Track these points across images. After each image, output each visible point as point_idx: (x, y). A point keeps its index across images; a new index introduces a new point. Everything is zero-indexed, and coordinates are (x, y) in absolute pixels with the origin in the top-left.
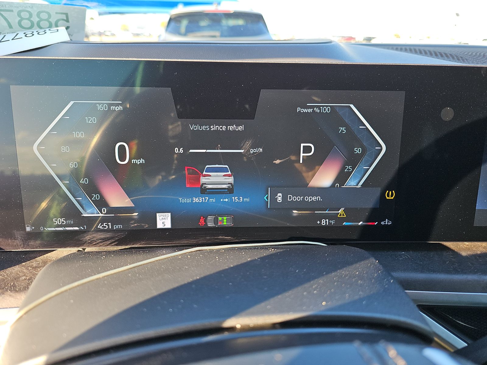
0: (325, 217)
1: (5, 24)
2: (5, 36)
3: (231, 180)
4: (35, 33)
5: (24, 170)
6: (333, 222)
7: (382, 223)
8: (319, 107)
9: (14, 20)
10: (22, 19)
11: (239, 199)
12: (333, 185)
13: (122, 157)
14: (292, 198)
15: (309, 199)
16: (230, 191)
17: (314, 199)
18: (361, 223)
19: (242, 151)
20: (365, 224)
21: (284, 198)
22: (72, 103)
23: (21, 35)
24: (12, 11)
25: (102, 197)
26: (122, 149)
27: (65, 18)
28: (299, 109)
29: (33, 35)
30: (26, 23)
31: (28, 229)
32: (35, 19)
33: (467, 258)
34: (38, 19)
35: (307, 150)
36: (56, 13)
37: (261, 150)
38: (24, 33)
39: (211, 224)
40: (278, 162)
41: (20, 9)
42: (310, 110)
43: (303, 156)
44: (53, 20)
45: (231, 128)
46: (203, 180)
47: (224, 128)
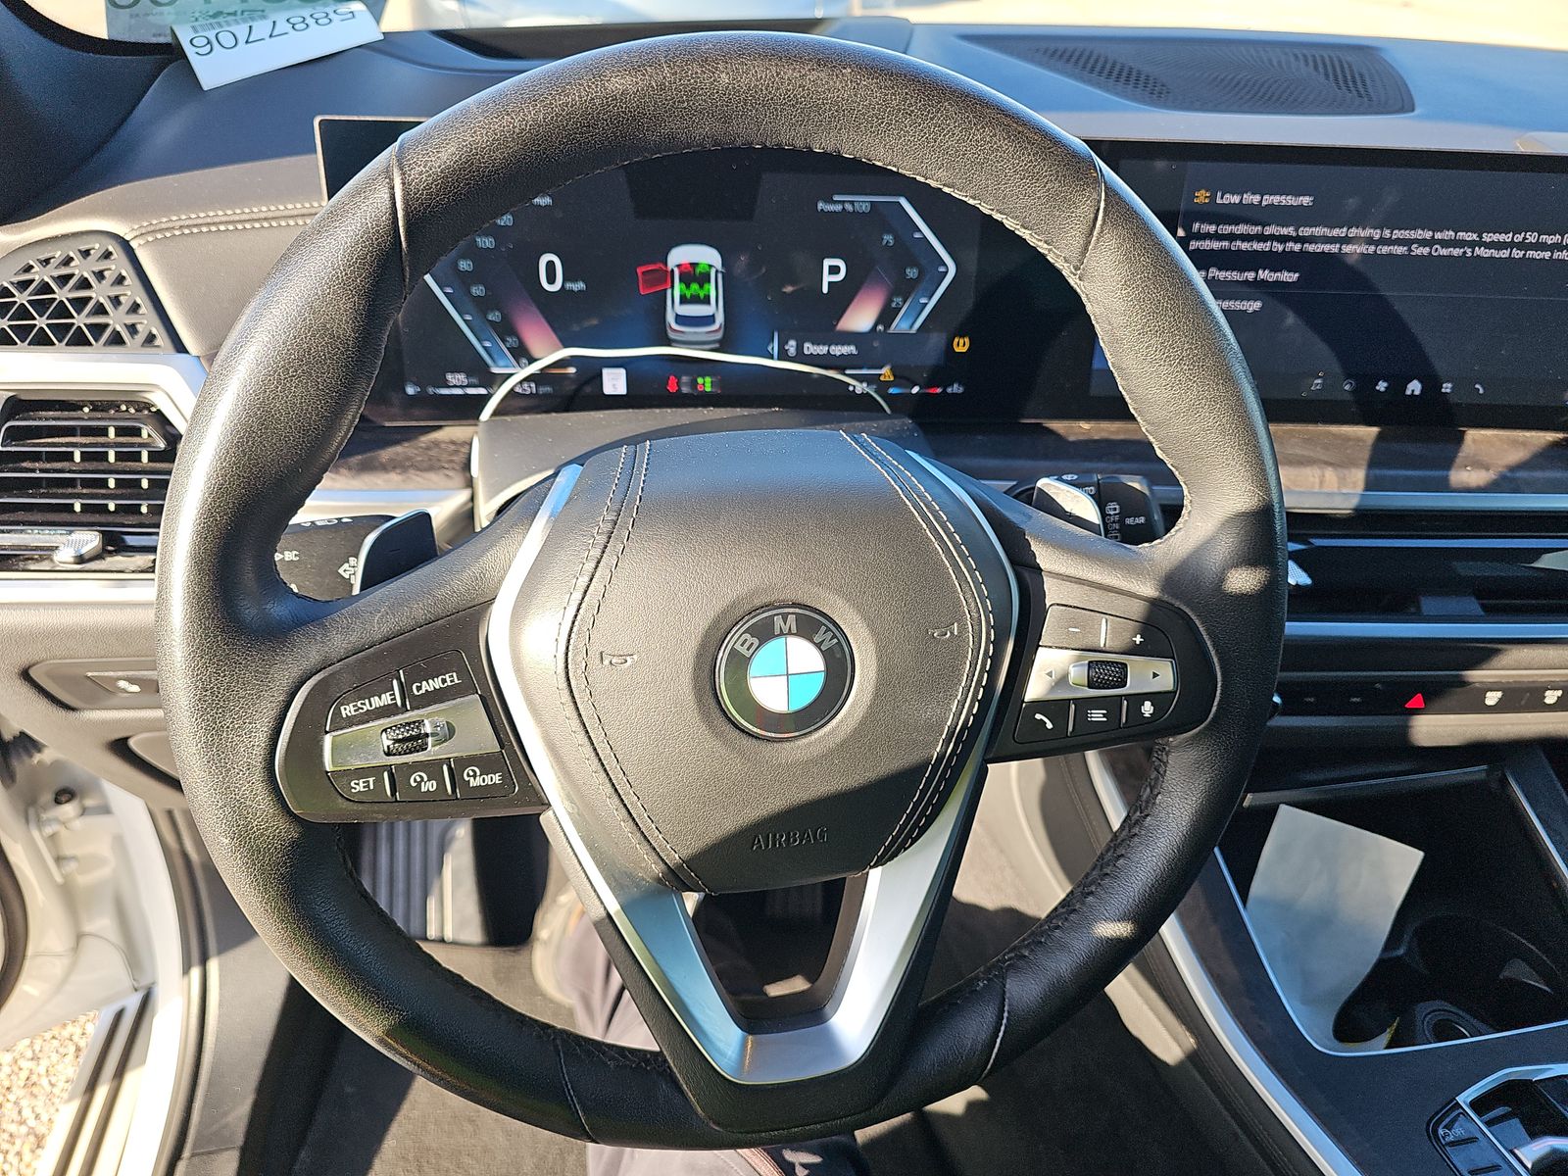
7: (949, 390)
8: (852, 203)
12: (874, 329)
15: (838, 350)
17: (845, 351)
18: (915, 390)
20: (923, 391)
25: (521, 343)
26: (550, 265)
28: (821, 205)
31: (410, 390)
33: (1073, 443)
39: (685, 390)
40: (789, 289)
42: (839, 208)
43: (830, 283)
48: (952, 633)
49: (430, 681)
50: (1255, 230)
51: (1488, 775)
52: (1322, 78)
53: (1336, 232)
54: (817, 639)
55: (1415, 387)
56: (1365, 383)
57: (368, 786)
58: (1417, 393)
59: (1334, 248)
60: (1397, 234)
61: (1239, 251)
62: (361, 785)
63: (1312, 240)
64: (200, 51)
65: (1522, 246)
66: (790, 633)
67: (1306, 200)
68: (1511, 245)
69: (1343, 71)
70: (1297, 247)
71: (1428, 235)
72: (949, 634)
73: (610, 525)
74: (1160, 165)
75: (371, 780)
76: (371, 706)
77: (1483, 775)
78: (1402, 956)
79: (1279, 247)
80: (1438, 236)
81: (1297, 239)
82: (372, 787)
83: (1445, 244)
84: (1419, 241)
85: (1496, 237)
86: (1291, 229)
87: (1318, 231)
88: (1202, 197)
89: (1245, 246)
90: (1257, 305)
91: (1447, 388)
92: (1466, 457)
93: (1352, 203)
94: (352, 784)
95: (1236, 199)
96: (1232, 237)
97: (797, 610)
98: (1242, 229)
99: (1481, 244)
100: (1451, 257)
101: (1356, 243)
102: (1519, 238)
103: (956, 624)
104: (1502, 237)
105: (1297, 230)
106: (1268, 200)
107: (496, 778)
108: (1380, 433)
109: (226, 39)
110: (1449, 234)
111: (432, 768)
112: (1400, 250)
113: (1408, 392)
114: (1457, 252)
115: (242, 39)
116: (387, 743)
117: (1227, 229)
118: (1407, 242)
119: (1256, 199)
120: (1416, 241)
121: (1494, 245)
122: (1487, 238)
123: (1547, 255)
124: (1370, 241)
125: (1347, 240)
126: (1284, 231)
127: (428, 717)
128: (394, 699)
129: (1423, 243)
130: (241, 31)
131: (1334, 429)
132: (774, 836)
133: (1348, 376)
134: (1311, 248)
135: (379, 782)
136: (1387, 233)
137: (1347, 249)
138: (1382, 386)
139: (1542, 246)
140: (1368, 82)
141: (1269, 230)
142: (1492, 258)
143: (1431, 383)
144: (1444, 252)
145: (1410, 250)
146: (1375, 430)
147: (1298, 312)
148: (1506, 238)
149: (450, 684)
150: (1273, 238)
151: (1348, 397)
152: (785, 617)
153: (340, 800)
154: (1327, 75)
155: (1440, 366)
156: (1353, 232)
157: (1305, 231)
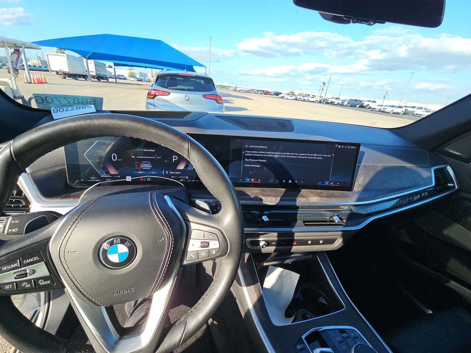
0: (182, 178)
1: (67, 102)
2: (67, 108)
3: (151, 166)
4: (81, 108)
5: (81, 162)
6: (184, 180)
9: (71, 101)
10: (75, 101)
11: (154, 172)
12: (184, 169)
13: (114, 158)
14: (171, 173)
15: (176, 173)
16: (151, 170)
17: (178, 173)
18: (193, 181)
19: (154, 158)
20: (195, 181)
21: (169, 172)
22: (97, 141)
23: (75, 108)
24: (70, 98)
25: (108, 170)
26: (114, 156)
27: (94, 101)
29: (80, 108)
30: (76, 102)
31: (82, 180)
32: (81, 101)
34: (82, 101)
35: (175, 158)
36: (90, 99)
37: (160, 157)
38: (76, 107)
39: (144, 180)
40: (166, 161)
41: (74, 97)
43: (174, 160)
44: (88, 101)
45: (150, 150)
46: (141, 166)
47: (148, 150)
48: (162, 240)
49: (29, 259)
50: (257, 152)
51: (313, 257)
52: (278, 126)
53: (272, 153)
54: (126, 244)
55: (290, 181)
56: (281, 181)
57: (10, 287)
58: (291, 182)
59: (272, 156)
60: (284, 154)
61: (255, 156)
62: (8, 287)
63: (268, 154)
64: (55, 112)
65: (307, 156)
66: (118, 243)
67: (266, 147)
68: (305, 156)
69: (283, 124)
70: (266, 155)
71: (289, 154)
72: (161, 240)
73: (75, 220)
74: (238, 140)
75: (11, 285)
76: (11, 267)
77: (312, 257)
78: (298, 297)
79: (262, 155)
80: (291, 154)
81: (265, 154)
82: (11, 287)
83: (293, 155)
84: (288, 155)
85: (302, 154)
86: (264, 152)
87: (269, 153)
88: (247, 146)
89: (256, 155)
90: (259, 166)
91: (296, 182)
92: (301, 195)
93: (275, 148)
94: (5, 287)
95: (253, 147)
96: (253, 153)
97: (120, 238)
98: (254, 152)
99: (299, 156)
100: (294, 158)
101: (276, 155)
102: (306, 155)
103: (163, 238)
104: (303, 154)
105: (265, 152)
106: (259, 147)
107: (49, 282)
108: (286, 190)
109: (61, 110)
110: (293, 154)
111: (29, 281)
112: (285, 156)
113: (289, 182)
114: (295, 157)
115: (65, 110)
116: (15, 276)
117: (252, 152)
118: (286, 155)
119: (257, 147)
120: (287, 155)
121: (301, 156)
122: (300, 154)
123: (311, 158)
124: (279, 155)
125: (274, 154)
126: (263, 153)
127: (28, 268)
128: (18, 265)
129: (289, 155)
130: (65, 109)
131: (277, 189)
132: (119, 291)
133: (277, 179)
134: (268, 156)
135: (13, 286)
136: (282, 153)
137: (275, 156)
138: (284, 181)
139: (311, 156)
140: (287, 126)
141: (260, 152)
142: (301, 158)
143: (293, 181)
144: (293, 157)
145: (286, 156)
146: (285, 189)
147: (267, 168)
148: (304, 155)
149: (35, 260)
150: (261, 154)
151: (278, 183)
152: (117, 239)
153: (2, 291)
154: (279, 125)
155: (294, 178)
156: (276, 153)
157: (267, 153)
